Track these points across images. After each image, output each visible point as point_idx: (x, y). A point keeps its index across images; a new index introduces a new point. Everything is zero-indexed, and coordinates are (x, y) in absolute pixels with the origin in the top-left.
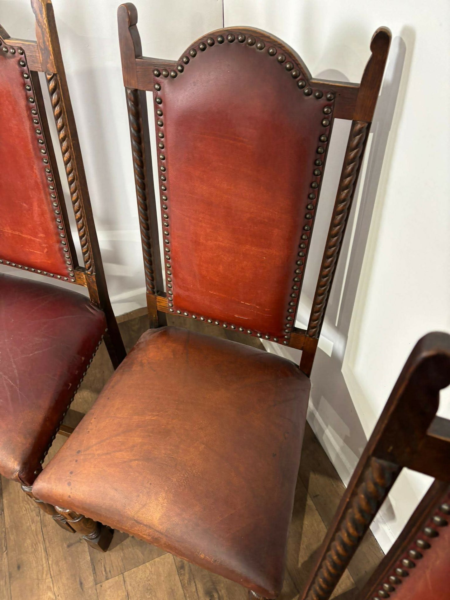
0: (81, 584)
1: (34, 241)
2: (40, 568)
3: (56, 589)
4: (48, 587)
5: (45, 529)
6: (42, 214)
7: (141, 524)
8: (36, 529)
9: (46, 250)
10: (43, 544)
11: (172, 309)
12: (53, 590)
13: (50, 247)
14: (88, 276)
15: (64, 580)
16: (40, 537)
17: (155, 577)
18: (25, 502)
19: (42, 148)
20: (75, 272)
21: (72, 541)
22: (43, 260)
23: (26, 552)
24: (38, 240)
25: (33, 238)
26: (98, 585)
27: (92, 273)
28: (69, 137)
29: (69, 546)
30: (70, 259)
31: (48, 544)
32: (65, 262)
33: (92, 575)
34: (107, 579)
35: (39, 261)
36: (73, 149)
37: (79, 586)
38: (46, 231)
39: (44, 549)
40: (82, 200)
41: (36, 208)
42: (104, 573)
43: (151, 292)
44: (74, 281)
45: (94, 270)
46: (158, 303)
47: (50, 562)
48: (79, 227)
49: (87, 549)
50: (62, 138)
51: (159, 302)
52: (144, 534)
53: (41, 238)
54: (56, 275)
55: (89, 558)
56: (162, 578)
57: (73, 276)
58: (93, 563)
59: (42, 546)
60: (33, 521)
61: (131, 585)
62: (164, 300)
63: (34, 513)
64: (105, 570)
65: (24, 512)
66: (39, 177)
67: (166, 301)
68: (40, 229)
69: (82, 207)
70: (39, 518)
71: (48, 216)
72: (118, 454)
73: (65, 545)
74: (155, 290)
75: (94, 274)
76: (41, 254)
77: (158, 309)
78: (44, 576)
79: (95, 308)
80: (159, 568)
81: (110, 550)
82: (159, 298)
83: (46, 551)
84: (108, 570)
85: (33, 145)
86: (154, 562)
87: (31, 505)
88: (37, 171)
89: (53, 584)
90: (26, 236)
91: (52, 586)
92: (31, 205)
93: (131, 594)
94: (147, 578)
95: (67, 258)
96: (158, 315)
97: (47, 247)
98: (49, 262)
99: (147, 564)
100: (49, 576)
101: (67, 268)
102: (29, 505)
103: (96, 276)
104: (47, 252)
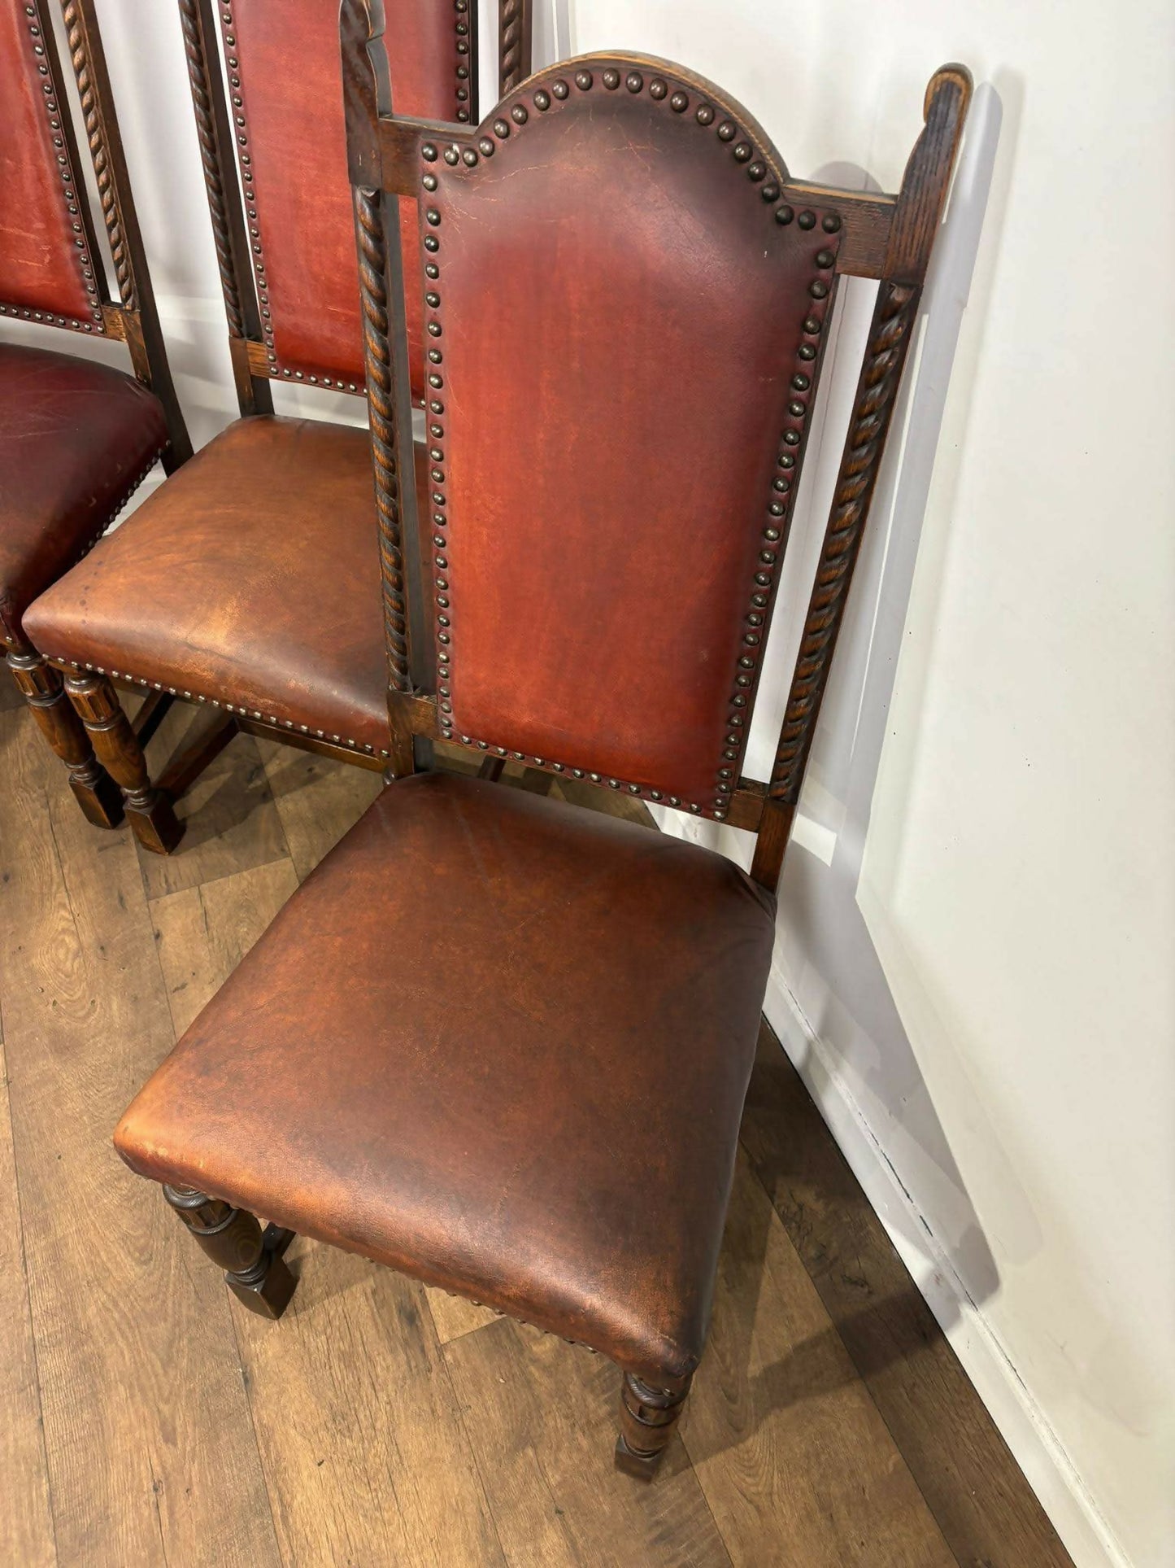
0: (121, 899)
1: (25, 239)
2: (47, 878)
3: (74, 906)
4: (60, 904)
5: (58, 825)
6: (40, 178)
7: (198, 649)
8: (41, 827)
9: (47, 258)
10: (53, 846)
11: (275, 366)
12: (69, 907)
13: (55, 251)
14: (128, 317)
15: (91, 893)
16: (48, 837)
17: (257, 890)
18: (21, 789)
19: (36, 44)
20: (103, 310)
21: (105, 843)
22: (44, 282)
23: (22, 857)
24: (32, 236)
25: (23, 234)
26: (153, 902)
27: (133, 309)
28: (81, 19)
29: (100, 850)
30: (92, 280)
31: (62, 847)
32: (84, 286)
33: (142, 886)
34: (169, 892)
35: (35, 283)
36: (88, 44)
37: (117, 902)
38: (47, 215)
39: (54, 853)
40: (108, 148)
41: (28, 168)
42: (164, 885)
43: (237, 333)
44: (102, 332)
45: (137, 302)
46: (250, 358)
47: (65, 871)
48: (105, 204)
49: (134, 851)
50: (69, 20)
51: (251, 354)
52: (204, 670)
53: (37, 231)
54: (68, 321)
55: (137, 865)
56: (271, 891)
57: (100, 320)
58: (144, 869)
59: (50, 848)
60: (35, 816)
61: (211, 900)
62: (259, 347)
63: (37, 804)
64: (167, 881)
65: (18, 803)
66: (32, 99)
67: (263, 351)
68: (36, 211)
69: (109, 162)
70: (48, 810)
71: (50, 180)
72: (163, 558)
73: (95, 848)
74: (244, 329)
75: (137, 310)
76: (39, 267)
77: (253, 371)
78: (54, 887)
79: (142, 388)
80: (265, 878)
81: (178, 854)
82: (252, 345)
83: (58, 855)
84: (171, 880)
85: (22, 36)
86: (258, 871)
87: (32, 793)
88: (29, 89)
89: (69, 899)
90: (11, 230)
91: (67, 902)
92: (19, 161)
93: (210, 913)
94: (243, 890)
95: (87, 276)
96: (253, 387)
97: (49, 251)
98: (54, 284)
99: (245, 874)
100: (63, 888)
101: (88, 300)
102: (29, 793)
103: (141, 314)
104: (51, 261)
